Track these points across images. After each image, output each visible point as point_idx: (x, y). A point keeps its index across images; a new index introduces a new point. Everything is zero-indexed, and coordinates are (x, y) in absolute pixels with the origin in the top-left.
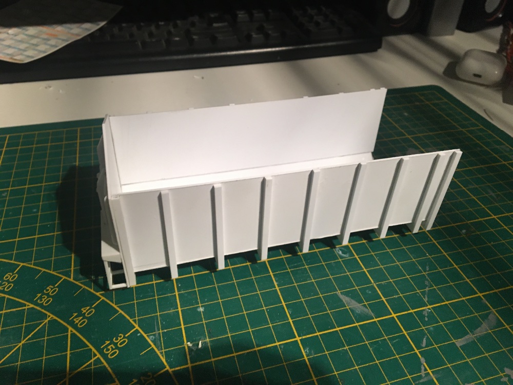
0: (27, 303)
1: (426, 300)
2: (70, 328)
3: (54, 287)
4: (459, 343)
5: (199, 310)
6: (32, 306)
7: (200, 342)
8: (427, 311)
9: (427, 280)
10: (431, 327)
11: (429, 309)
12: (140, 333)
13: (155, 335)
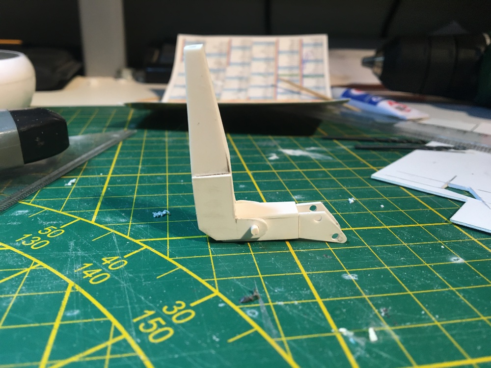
2: (71, 283)
3: (59, 229)
5: (346, 278)
6: (8, 248)
7: (370, 330)
12: (223, 302)
13: (258, 309)
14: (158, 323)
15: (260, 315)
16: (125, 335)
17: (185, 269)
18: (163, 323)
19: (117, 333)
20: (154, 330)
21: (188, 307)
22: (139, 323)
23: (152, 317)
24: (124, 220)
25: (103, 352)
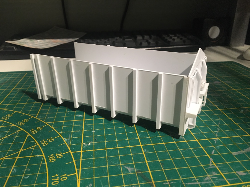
0: (13, 124)
1: (216, 135)
2: (28, 134)
3: (27, 120)
4: (234, 154)
5: (93, 132)
6: (14, 125)
7: (90, 143)
8: (217, 140)
9: (219, 128)
10: (218, 146)
11: (218, 139)
12: (61, 138)
13: (68, 139)
14: (46, 142)
15: (67, 140)
16: (38, 144)
17: (55, 130)
18: (47, 142)
19: (37, 144)
20: (44, 143)
21: (53, 139)
22: (41, 142)
23: (44, 141)
24: (44, 117)
25: (33, 147)
